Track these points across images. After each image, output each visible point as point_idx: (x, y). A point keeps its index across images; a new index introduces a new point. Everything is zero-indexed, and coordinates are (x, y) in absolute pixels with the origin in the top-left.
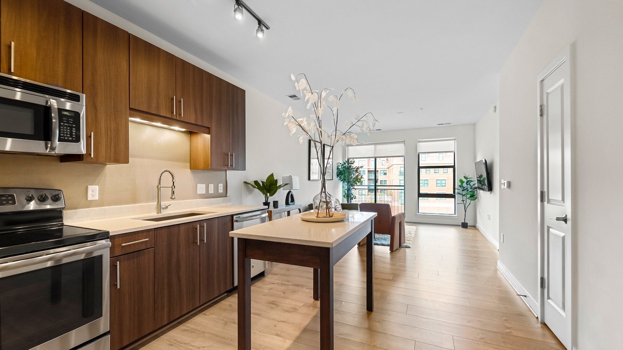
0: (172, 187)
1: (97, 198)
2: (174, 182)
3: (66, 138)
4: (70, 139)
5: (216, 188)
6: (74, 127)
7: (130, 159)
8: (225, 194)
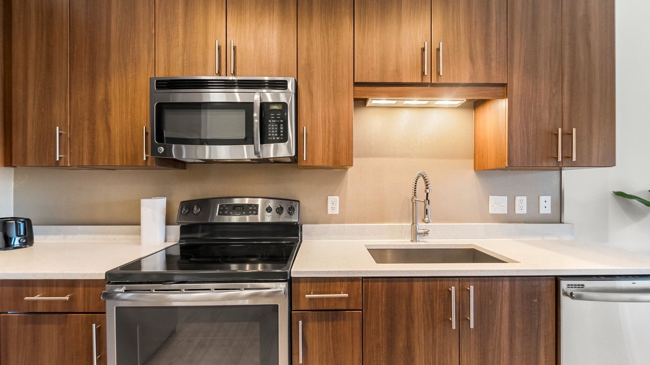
0: (424, 202)
1: (337, 212)
2: (427, 194)
3: (274, 138)
4: (278, 138)
5: (534, 204)
6: (281, 123)
7: (354, 159)
8: (559, 219)
